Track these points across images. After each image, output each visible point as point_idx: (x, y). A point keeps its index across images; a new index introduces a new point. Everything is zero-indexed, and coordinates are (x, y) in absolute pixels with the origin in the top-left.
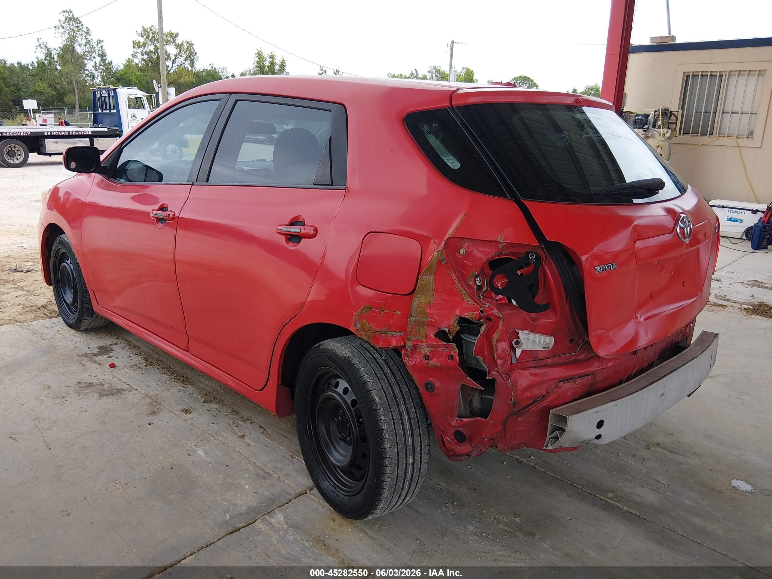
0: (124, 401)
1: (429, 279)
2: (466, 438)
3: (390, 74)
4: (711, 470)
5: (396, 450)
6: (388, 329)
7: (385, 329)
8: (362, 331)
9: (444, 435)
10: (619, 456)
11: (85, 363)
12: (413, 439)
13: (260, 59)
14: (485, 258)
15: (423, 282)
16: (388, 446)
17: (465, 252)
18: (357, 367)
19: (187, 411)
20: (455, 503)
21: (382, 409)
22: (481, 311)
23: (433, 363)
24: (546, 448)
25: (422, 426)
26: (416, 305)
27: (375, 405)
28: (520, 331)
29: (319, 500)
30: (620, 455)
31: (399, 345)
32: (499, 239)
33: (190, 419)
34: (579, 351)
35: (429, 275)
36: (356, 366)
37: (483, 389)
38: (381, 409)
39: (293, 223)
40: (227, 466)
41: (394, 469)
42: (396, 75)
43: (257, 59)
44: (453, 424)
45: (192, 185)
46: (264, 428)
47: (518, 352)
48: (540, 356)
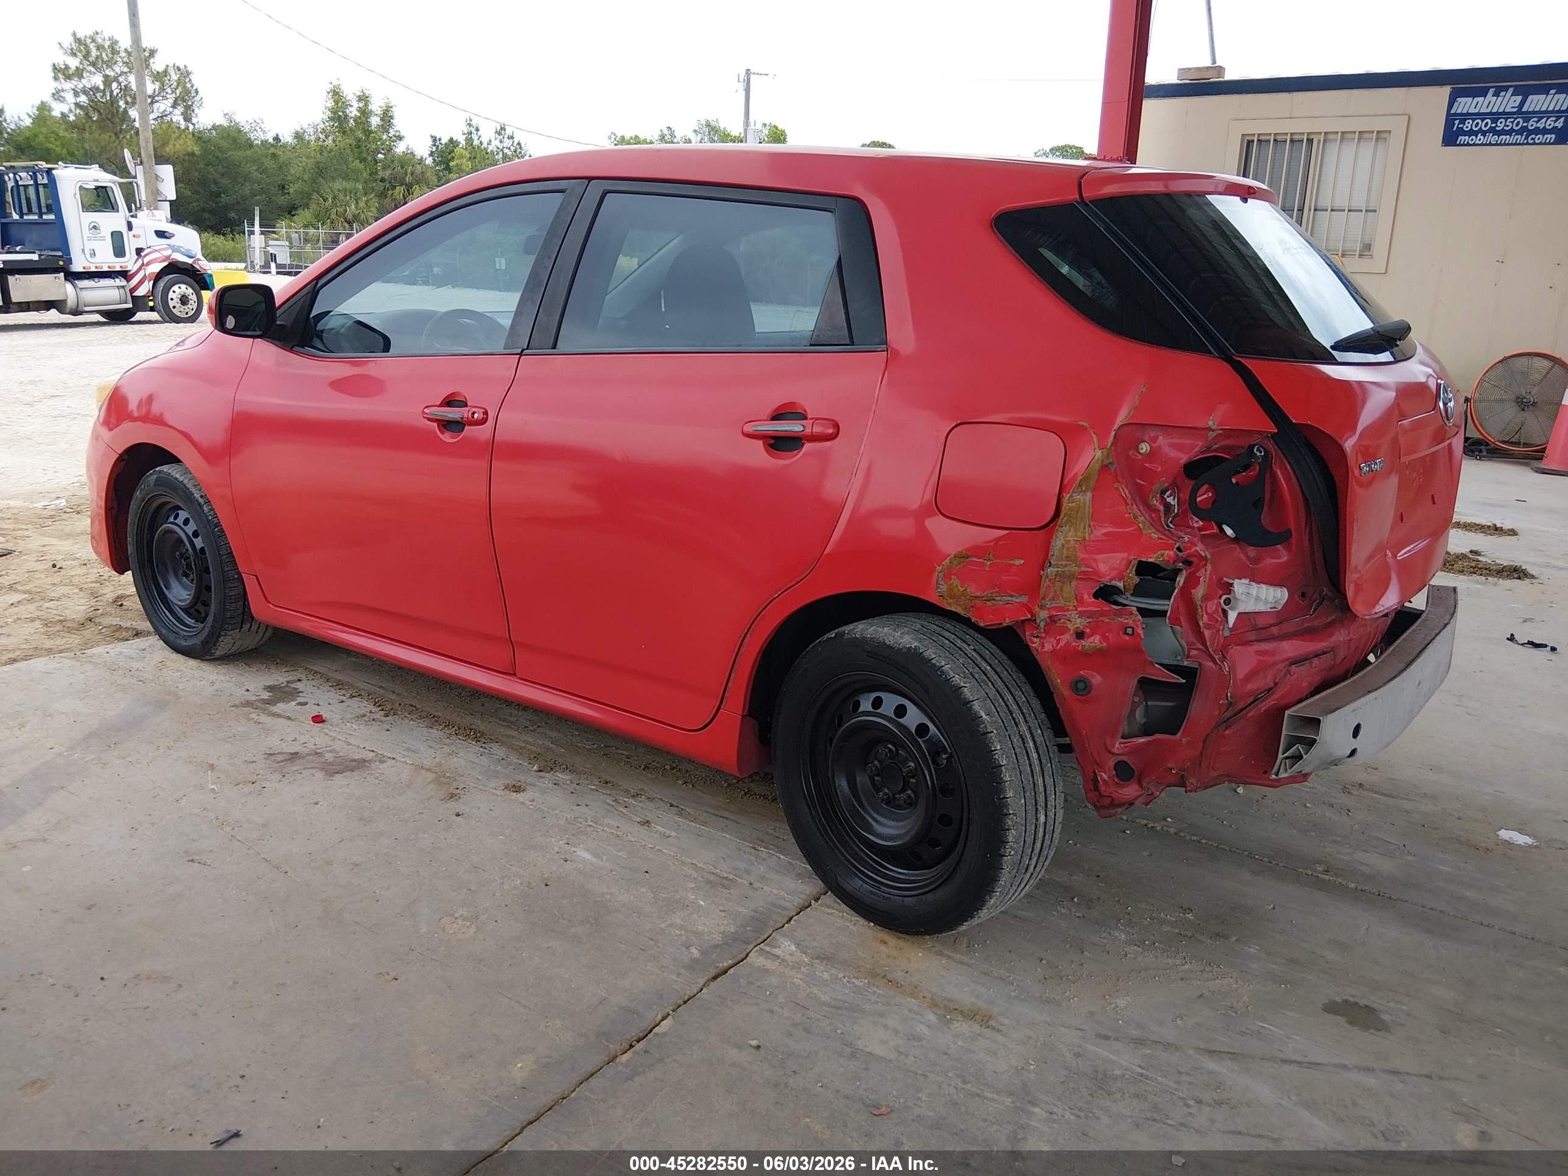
0: (382, 780)
1: (1084, 499)
2: (1134, 771)
3: (615, 135)
4: (1459, 818)
5: (1023, 801)
6: (997, 592)
7: (991, 593)
8: (951, 598)
9: (1100, 769)
10: (1305, 806)
11: (257, 717)
12: (1044, 781)
13: (336, 102)
14: (1184, 458)
15: (1074, 504)
16: (1010, 794)
17: (1149, 450)
18: (937, 664)
19: (517, 789)
20: (1075, 900)
21: (995, 731)
22: (1179, 549)
23: (1094, 642)
24: (1277, 776)
25: (1054, 758)
26: (1061, 546)
27: (982, 726)
28: (1236, 580)
29: (841, 914)
30: (1308, 805)
31: (1022, 618)
32: (1210, 423)
33: (530, 801)
34: (1314, 612)
35: (1085, 491)
36: (934, 661)
37: (1184, 681)
38: (992, 732)
39: (777, 416)
40: (647, 872)
41: (1021, 833)
42: (627, 137)
43: (330, 104)
44: (1115, 751)
45: (521, 354)
46: (678, 807)
47: (1232, 616)
48: (1261, 622)
